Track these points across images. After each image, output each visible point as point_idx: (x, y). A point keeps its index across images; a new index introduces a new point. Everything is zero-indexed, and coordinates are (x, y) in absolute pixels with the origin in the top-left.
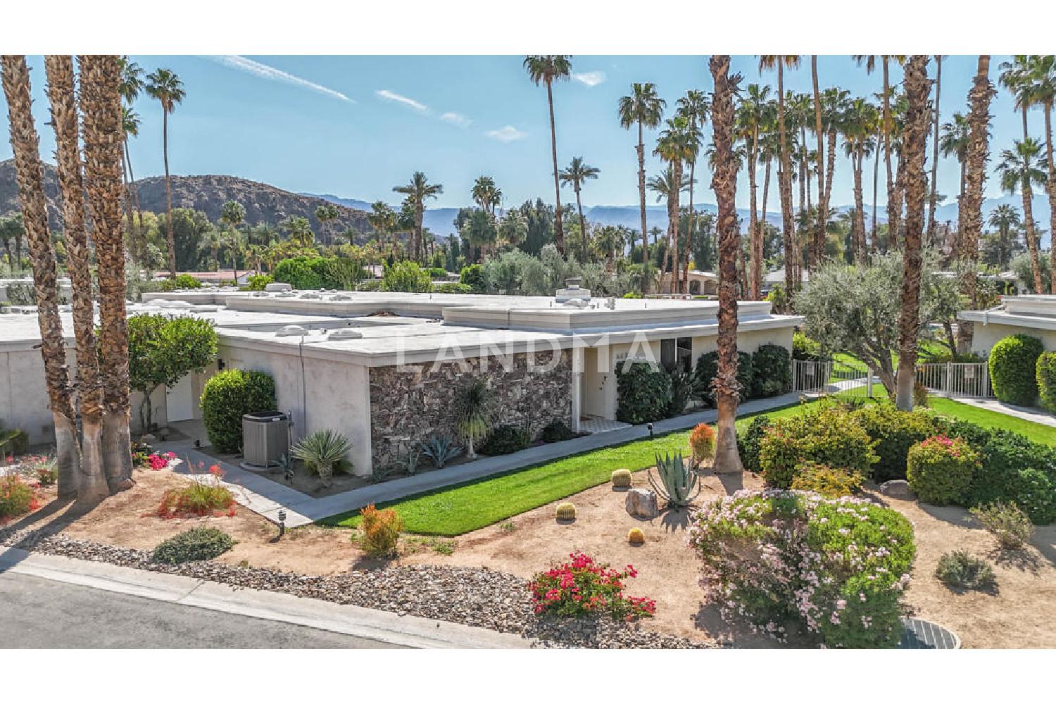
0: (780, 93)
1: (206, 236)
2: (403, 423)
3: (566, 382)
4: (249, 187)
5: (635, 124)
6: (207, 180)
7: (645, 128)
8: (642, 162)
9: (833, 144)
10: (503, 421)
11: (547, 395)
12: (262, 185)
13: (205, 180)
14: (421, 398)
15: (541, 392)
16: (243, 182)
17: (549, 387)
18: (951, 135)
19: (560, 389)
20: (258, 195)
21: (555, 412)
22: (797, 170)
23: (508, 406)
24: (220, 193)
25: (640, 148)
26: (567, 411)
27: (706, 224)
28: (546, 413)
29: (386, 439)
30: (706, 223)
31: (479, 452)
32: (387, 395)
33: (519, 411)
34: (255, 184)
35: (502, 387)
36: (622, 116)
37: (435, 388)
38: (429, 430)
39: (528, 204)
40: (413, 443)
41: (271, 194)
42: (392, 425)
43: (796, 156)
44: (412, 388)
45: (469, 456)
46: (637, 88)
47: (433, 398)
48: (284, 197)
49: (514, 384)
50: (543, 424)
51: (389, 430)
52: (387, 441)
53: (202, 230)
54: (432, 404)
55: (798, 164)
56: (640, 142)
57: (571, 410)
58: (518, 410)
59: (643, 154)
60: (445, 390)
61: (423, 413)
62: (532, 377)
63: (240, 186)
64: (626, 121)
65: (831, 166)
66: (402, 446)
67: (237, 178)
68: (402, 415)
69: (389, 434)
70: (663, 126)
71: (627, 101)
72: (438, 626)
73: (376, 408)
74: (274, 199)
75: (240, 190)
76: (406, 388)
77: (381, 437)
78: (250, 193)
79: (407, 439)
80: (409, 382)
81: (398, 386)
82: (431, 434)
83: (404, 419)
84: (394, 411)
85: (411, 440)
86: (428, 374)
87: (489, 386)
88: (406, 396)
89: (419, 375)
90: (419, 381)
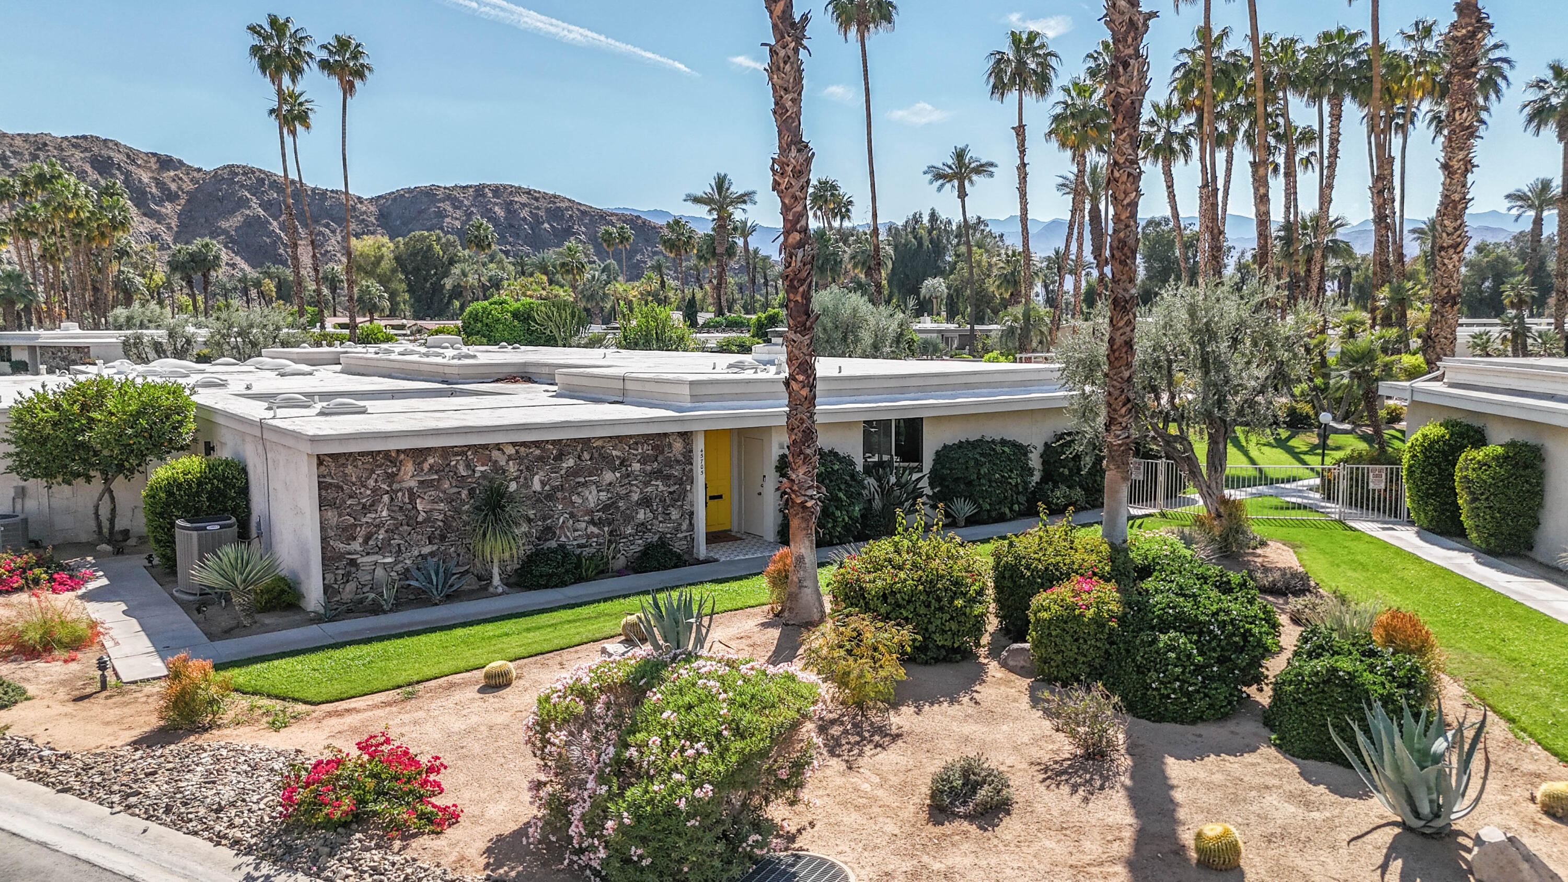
0: (1254, 38)
1: (456, 270)
2: (381, 537)
3: (680, 482)
4: (537, 199)
5: (1013, 96)
6: (479, 190)
7: (1030, 99)
8: (1022, 152)
9: (1337, 117)
10: (563, 539)
11: (646, 502)
12: (555, 196)
13: (476, 191)
14: (412, 501)
15: (635, 497)
16: (528, 192)
17: (649, 489)
18: (1547, 98)
19: (670, 493)
20: (548, 210)
21: (662, 528)
22: (1281, 160)
23: (572, 515)
24: (497, 209)
25: (1020, 131)
26: (685, 526)
27: (1192, 245)
28: (643, 528)
29: (352, 560)
30: (1190, 244)
31: (506, 583)
32: (351, 497)
33: (595, 524)
34: (545, 195)
35: (561, 488)
36: (992, 80)
37: (437, 488)
38: (426, 550)
39: (917, 219)
40: (399, 567)
41: (567, 209)
42: (361, 540)
43: (1278, 137)
44: (394, 487)
45: (491, 589)
46: (1016, 39)
47: (433, 502)
48: (584, 213)
49: (585, 484)
50: (638, 545)
51: (356, 546)
52: (353, 563)
53: (452, 262)
54: (431, 511)
55: (1283, 148)
56: (1021, 119)
57: (691, 524)
58: (592, 522)
59: (1023, 140)
60: (456, 490)
61: (417, 523)
62: (618, 475)
63: (524, 199)
64: (999, 88)
65: (1332, 152)
66: (380, 572)
67: (520, 188)
68: (378, 527)
69: (356, 553)
70: (1056, 96)
71: (1000, 60)
72: (145, 831)
73: (331, 514)
74: (571, 216)
75: (524, 205)
76: (385, 487)
77: (341, 556)
78: (537, 208)
79: (389, 560)
80: (391, 478)
81: (371, 483)
82: (432, 554)
83: (382, 531)
84: (364, 520)
85: (396, 563)
86: (426, 466)
87: (537, 486)
88: (386, 498)
89: (409, 468)
90: (409, 476)
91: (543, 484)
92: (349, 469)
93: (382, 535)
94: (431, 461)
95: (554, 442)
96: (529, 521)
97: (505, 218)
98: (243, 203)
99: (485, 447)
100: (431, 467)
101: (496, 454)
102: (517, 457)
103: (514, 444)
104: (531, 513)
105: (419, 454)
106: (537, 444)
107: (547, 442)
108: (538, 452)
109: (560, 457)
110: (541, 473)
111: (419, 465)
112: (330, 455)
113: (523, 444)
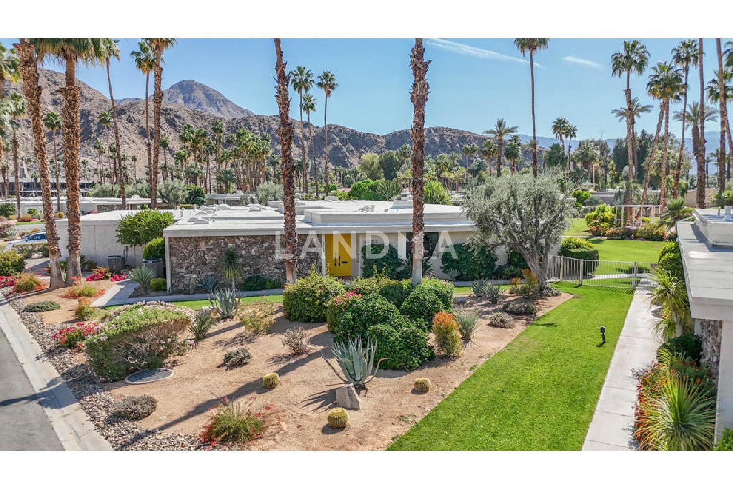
4: (454, 133)
5: (624, 73)
7: (633, 74)
10: (264, 273)
12: (463, 131)
14: (204, 256)
16: (450, 130)
20: (459, 138)
23: (268, 265)
24: (436, 138)
25: (628, 91)
32: (181, 253)
34: (458, 131)
35: (262, 254)
36: (614, 66)
37: (213, 252)
38: (209, 274)
40: (199, 279)
41: (468, 137)
42: (185, 268)
44: (197, 250)
46: (626, 45)
47: (212, 256)
48: (475, 138)
51: (183, 270)
52: (182, 276)
54: (211, 259)
56: (628, 86)
60: (220, 252)
61: (206, 264)
63: (448, 133)
64: (617, 71)
66: (192, 280)
67: (447, 128)
69: (183, 273)
73: (174, 259)
74: (469, 140)
75: (448, 136)
76: (194, 250)
77: (178, 274)
78: (455, 137)
79: (195, 276)
80: (196, 247)
81: (189, 248)
82: (212, 275)
83: (193, 266)
84: (186, 261)
85: (198, 277)
86: (210, 243)
87: (253, 253)
88: (194, 254)
89: (203, 244)
90: (203, 247)
91: (255, 252)
92: (181, 243)
93: (193, 267)
94: (211, 241)
95: (260, 236)
96: (250, 266)
97: (440, 142)
98: (333, 140)
99: (232, 237)
100: (212, 244)
101: (236, 240)
102: (245, 242)
103: (244, 236)
104: (251, 263)
105: (206, 239)
106: (253, 237)
107: (258, 236)
108: (253, 240)
109: (263, 242)
110: (255, 248)
111: (207, 243)
112: (174, 238)
113: (248, 237)
